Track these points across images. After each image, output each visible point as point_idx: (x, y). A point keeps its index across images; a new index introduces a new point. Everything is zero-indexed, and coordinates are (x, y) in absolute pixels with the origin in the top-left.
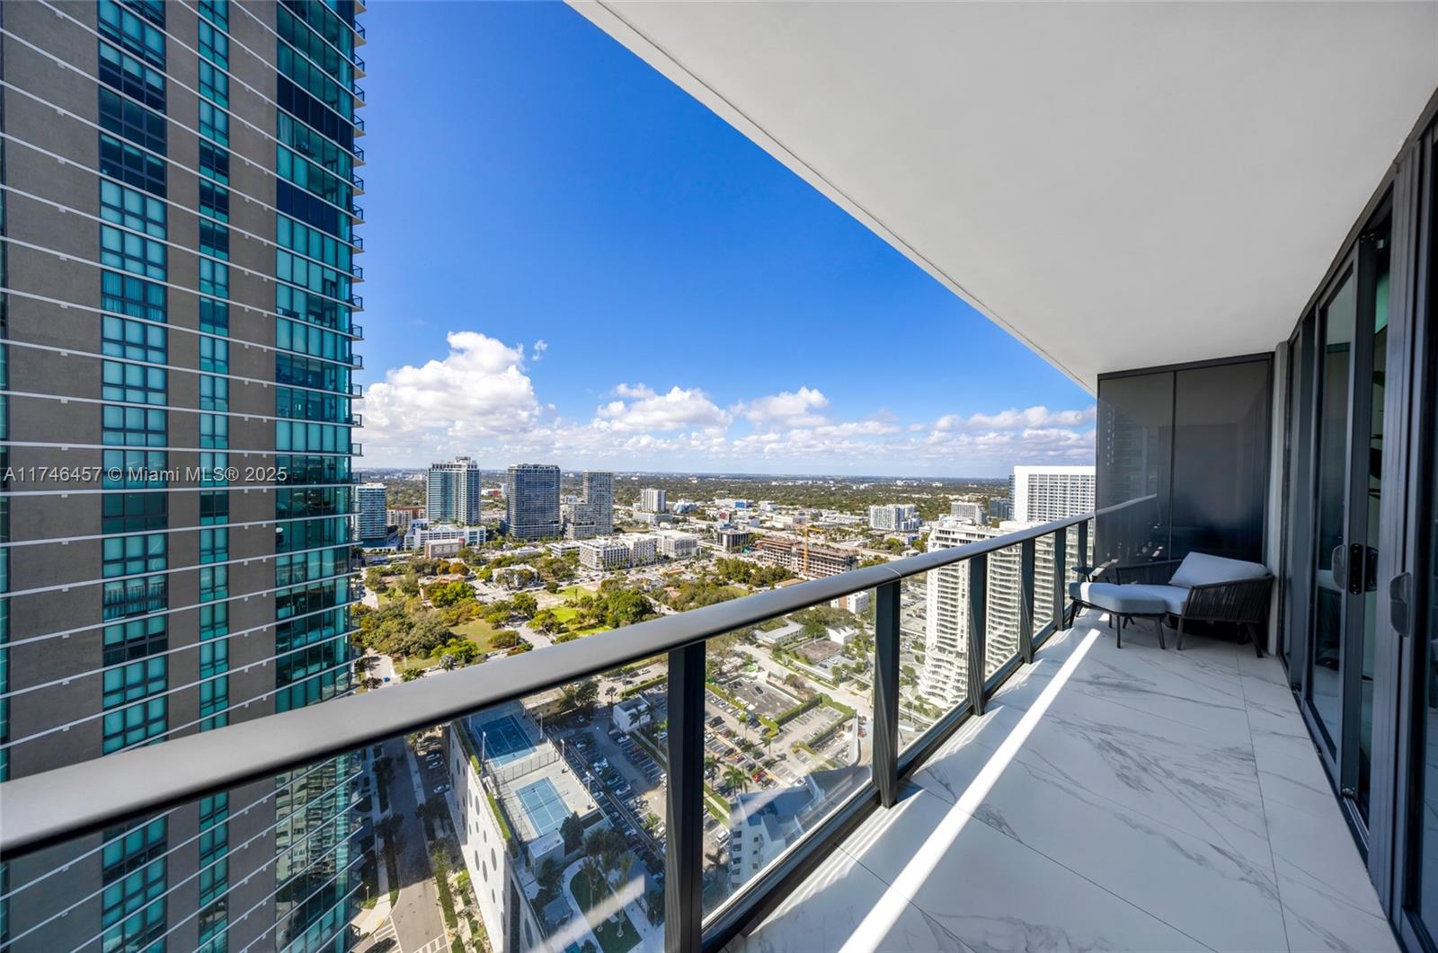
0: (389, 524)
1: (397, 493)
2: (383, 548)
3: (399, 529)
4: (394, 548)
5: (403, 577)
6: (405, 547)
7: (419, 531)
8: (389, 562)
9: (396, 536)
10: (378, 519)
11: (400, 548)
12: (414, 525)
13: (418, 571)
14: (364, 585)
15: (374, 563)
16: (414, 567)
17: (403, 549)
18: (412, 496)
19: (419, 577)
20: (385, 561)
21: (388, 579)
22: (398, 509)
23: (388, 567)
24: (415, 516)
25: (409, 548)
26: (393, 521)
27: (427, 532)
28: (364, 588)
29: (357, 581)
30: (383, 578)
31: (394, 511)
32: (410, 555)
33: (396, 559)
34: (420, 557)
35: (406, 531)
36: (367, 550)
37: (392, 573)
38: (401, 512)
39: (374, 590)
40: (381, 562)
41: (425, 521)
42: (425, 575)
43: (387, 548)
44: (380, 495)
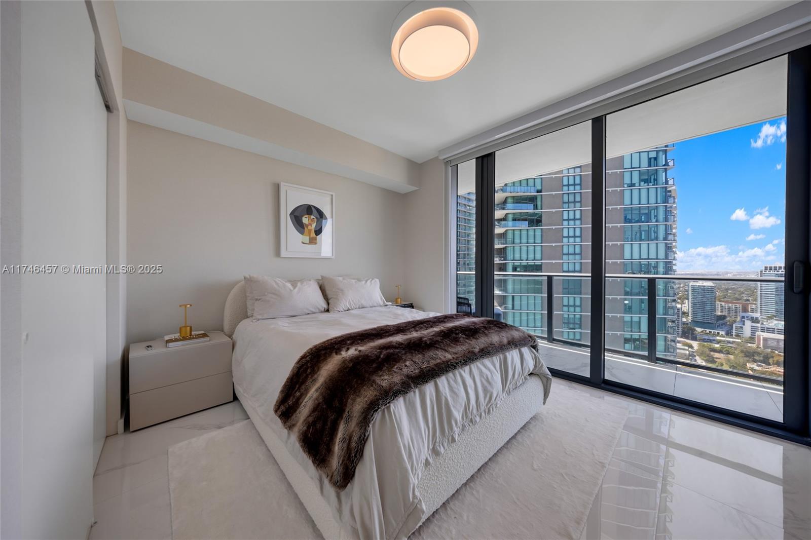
0: (719, 313)
1: (727, 290)
2: (712, 331)
3: (728, 319)
4: (722, 333)
5: (732, 357)
6: (734, 334)
7: (748, 324)
8: (719, 342)
9: (725, 324)
10: (708, 308)
11: (729, 334)
12: (743, 317)
13: (746, 356)
14: (695, 354)
15: (704, 340)
16: (742, 352)
17: (732, 335)
18: (743, 293)
19: (748, 361)
20: (714, 340)
21: (716, 355)
22: (727, 302)
23: (717, 346)
24: (745, 310)
25: (738, 336)
26: (722, 311)
27: (759, 325)
28: (695, 356)
29: (690, 349)
30: (712, 353)
31: (723, 303)
32: (739, 341)
33: (724, 341)
34: (749, 345)
35: (735, 322)
36: (699, 330)
37: (720, 351)
38: (730, 305)
39: (704, 360)
40: (711, 341)
41: (755, 315)
42: (755, 361)
43: (717, 331)
44: (711, 290)
